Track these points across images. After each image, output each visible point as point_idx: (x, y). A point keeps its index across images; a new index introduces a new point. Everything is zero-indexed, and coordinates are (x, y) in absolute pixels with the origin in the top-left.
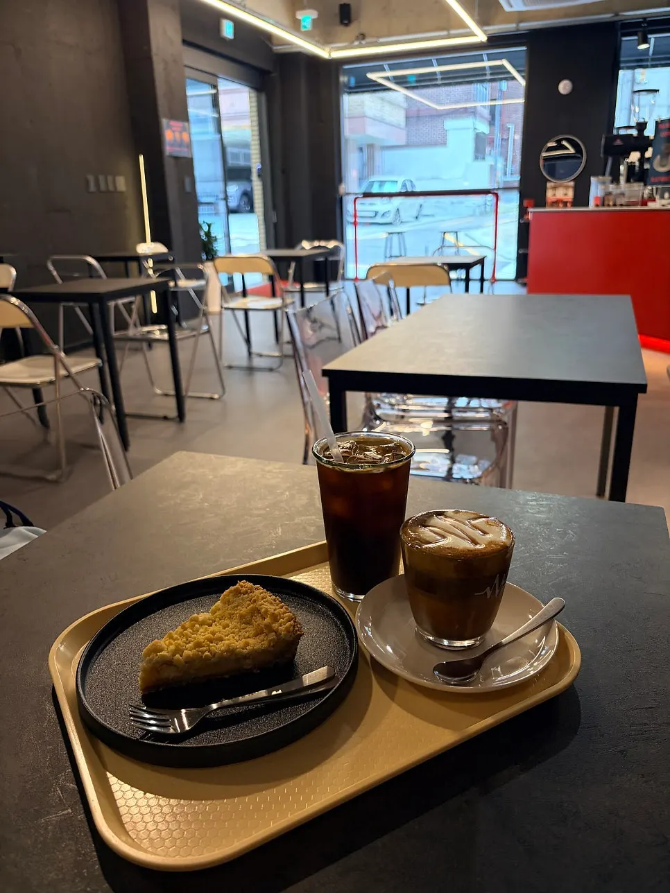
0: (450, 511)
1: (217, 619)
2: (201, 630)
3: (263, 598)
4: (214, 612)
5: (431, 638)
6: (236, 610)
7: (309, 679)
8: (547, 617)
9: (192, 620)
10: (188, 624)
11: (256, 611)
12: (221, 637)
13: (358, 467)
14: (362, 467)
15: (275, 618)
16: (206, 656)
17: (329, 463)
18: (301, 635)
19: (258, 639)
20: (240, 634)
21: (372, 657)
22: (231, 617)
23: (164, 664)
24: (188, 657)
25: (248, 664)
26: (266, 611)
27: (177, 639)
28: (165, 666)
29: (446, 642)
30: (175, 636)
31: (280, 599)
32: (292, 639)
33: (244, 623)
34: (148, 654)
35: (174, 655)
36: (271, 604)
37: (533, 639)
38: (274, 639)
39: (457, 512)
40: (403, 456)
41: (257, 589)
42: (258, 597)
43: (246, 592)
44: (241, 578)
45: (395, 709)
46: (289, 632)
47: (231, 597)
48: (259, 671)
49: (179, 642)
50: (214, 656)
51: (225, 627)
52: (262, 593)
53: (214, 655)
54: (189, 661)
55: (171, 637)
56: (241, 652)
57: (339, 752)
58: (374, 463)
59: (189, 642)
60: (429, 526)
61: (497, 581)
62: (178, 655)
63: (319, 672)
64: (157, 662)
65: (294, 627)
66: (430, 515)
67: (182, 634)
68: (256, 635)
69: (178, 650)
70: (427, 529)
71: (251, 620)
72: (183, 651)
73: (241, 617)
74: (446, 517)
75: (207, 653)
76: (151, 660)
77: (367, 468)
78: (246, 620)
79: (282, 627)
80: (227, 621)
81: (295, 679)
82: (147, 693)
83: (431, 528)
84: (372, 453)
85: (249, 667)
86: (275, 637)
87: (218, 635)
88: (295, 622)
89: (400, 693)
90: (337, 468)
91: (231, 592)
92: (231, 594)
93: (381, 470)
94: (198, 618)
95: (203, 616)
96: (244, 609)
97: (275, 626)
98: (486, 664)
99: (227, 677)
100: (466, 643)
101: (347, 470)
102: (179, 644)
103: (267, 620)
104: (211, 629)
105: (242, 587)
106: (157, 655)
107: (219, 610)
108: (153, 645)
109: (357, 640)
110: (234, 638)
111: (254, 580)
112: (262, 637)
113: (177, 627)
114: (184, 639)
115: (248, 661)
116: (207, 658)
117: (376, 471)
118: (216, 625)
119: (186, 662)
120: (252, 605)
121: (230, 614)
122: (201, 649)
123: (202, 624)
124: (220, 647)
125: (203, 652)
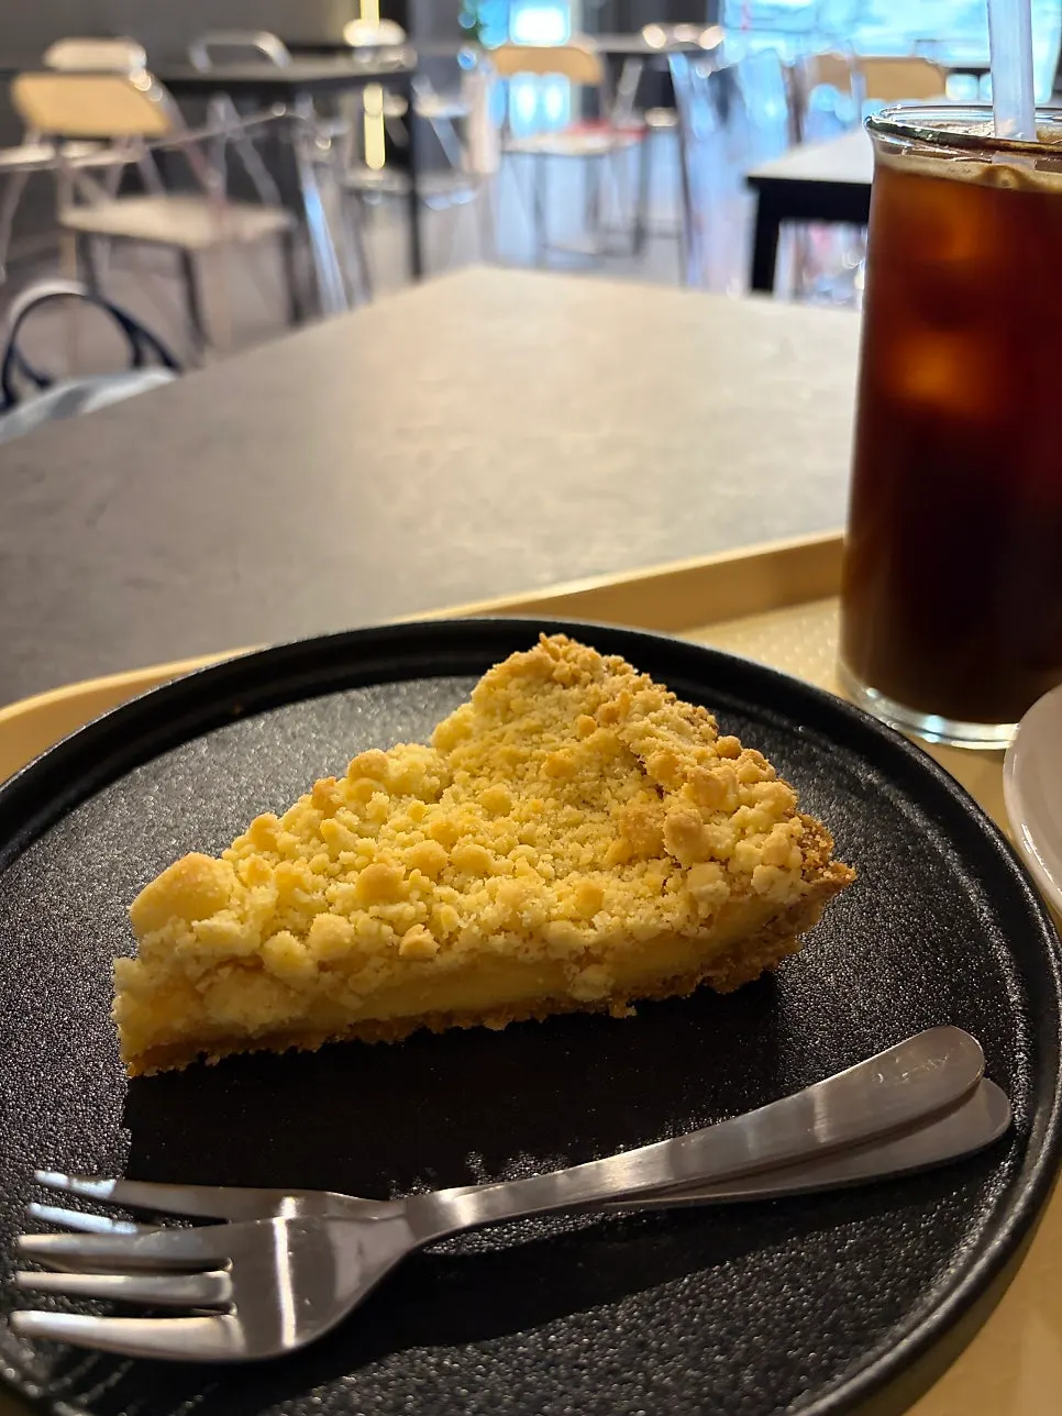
1: (460, 775)
2: (399, 818)
3: (644, 709)
4: (446, 746)
6: (537, 745)
9: (358, 773)
10: (341, 788)
12: (479, 858)
15: (715, 798)
16: (416, 946)
19: (641, 880)
22: (515, 769)
23: (221, 965)
24: (333, 943)
25: (590, 985)
26: (669, 765)
27: (289, 855)
28: (225, 972)
30: (285, 838)
32: (796, 897)
33: (569, 801)
34: (155, 918)
35: (270, 930)
36: (680, 731)
41: (614, 669)
42: (623, 701)
43: (574, 680)
44: (552, 629)
46: (783, 868)
47: (513, 690)
48: (632, 1012)
49: (300, 867)
50: (449, 942)
51: (496, 809)
52: (637, 688)
53: (448, 940)
54: (340, 964)
55: (266, 843)
59: (345, 870)
62: (287, 935)
64: (192, 957)
65: (806, 845)
67: (314, 833)
68: (627, 861)
69: (290, 912)
71: (599, 790)
72: (310, 912)
73: (561, 774)
75: (418, 934)
76: (164, 948)
78: (578, 790)
79: (755, 843)
80: (502, 788)
82: (151, 1073)
85: (597, 996)
86: (721, 884)
87: (466, 847)
88: (804, 823)
91: (515, 673)
92: (513, 684)
94: (383, 764)
95: (406, 760)
97: (721, 833)
99: (496, 1025)
102: (297, 882)
103: (679, 806)
104: (438, 814)
105: (555, 657)
106: (191, 929)
107: (467, 735)
108: (177, 877)
110: (532, 863)
112: (656, 872)
113: (293, 794)
114: (321, 857)
115: (595, 973)
116: (418, 956)
118: (457, 800)
119: (323, 967)
120: (601, 733)
121: (514, 760)
122: (394, 909)
123: (401, 789)
124: (475, 907)
125: (400, 927)
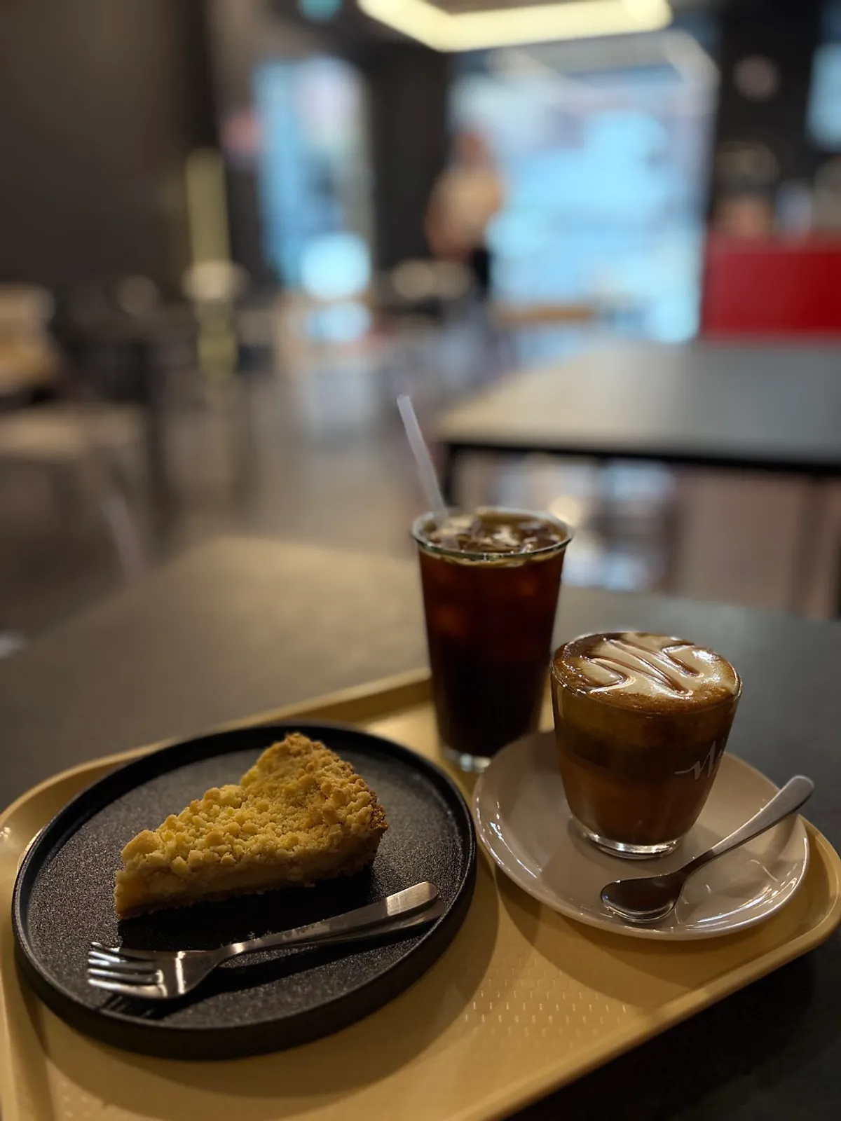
0: (631, 634)
1: (250, 796)
2: (223, 814)
3: (325, 764)
4: (245, 784)
5: (596, 837)
6: (281, 782)
7: (395, 903)
8: (786, 809)
9: (208, 798)
10: (201, 804)
11: (312, 786)
12: (253, 828)
13: (482, 557)
14: (488, 558)
15: (342, 799)
16: (227, 860)
17: (436, 550)
18: (382, 830)
19: (314, 833)
20: (285, 823)
21: (498, 868)
22: (272, 793)
23: (155, 871)
24: (196, 860)
25: (295, 874)
26: (329, 787)
27: (180, 830)
28: (156, 874)
29: (621, 847)
30: (179, 824)
31: (351, 767)
32: (367, 835)
33: (292, 805)
34: (131, 855)
35: (173, 857)
36: (337, 773)
37: (762, 845)
38: (337, 835)
39: (642, 635)
40: (554, 543)
41: (316, 748)
42: (316, 762)
43: (299, 753)
44: (291, 729)
45: (536, 959)
46: (363, 824)
47: (273, 761)
48: (313, 885)
49: (184, 834)
50: (239, 860)
51: (263, 809)
52: (323, 756)
53: (239, 858)
54: (199, 868)
55: (172, 826)
56: (283, 855)
57: (440, 1041)
58: (506, 551)
59: (201, 835)
60: (598, 657)
61: (712, 753)
62: (179, 858)
63: (410, 892)
64: (145, 868)
65: (372, 815)
66: (597, 640)
67: (190, 821)
68: (310, 826)
69: (182, 849)
70: (594, 661)
71: (305, 798)
72: (188, 851)
73: (290, 793)
74: (627, 642)
75: (228, 856)
76: (135, 865)
77: (495, 560)
78: (296, 800)
79: (354, 815)
80: (265, 801)
81: (372, 902)
82: (127, 918)
83: (599, 660)
84: (505, 536)
85: (298, 879)
86: (340, 831)
87: (248, 824)
88: (374, 807)
89: (545, 930)
90: (449, 559)
91: (275, 752)
92: (275, 756)
93: (520, 563)
94: (218, 793)
95: (227, 791)
96: (295, 781)
97: (342, 813)
98: (688, 887)
99: (260, 893)
100: (654, 849)
101: (466, 562)
102: (184, 839)
103: (330, 802)
104: (239, 812)
105: (292, 743)
106: (145, 857)
107: (254, 779)
108: (140, 839)
109: (475, 839)
110: (273, 829)
111: (314, 732)
112: (320, 829)
113: (182, 807)
114: (192, 830)
115: (296, 870)
116: (228, 864)
117: (511, 564)
118: (247, 806)
119: (193, 870)
120: (306, 775)
121: (271, 789)
122: (219, 847)
123: (225, 803)
124: (250, 845)
125: (221, 853)
